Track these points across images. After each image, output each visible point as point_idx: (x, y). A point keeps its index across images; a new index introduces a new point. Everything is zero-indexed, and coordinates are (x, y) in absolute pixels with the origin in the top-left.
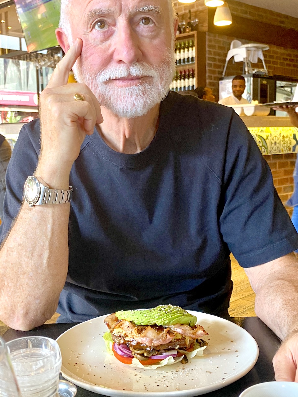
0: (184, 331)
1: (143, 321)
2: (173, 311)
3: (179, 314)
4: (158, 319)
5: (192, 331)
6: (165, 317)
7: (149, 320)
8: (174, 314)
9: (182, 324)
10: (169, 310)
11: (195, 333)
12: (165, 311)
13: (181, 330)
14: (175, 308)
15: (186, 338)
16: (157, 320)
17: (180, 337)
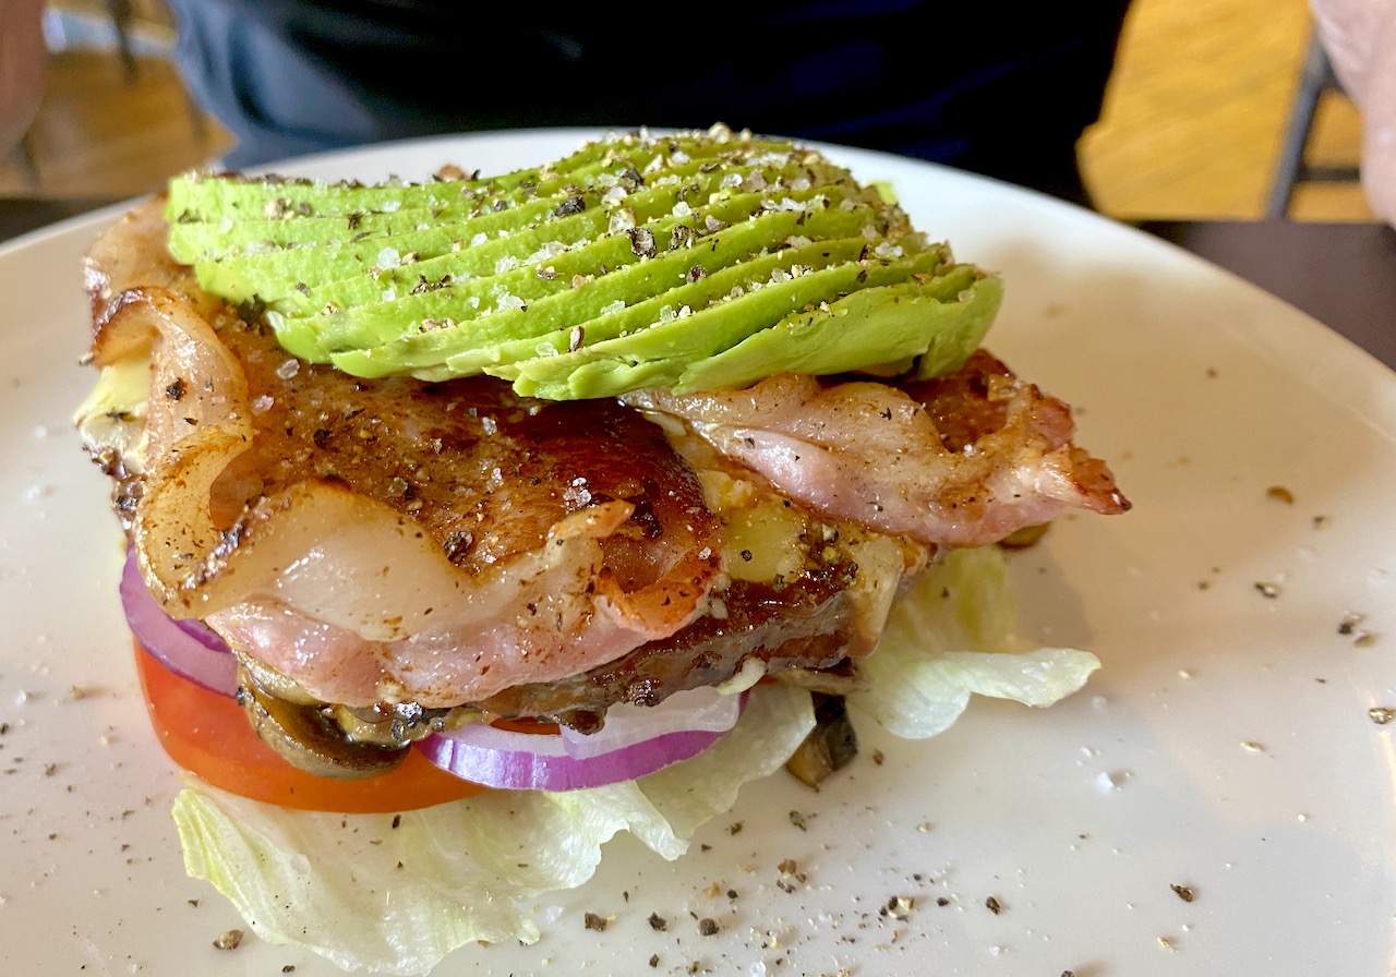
0: (848, 463)
1: (351, 329)
2: (730, 217)
3: (804, 260)
4: (512, 329)
5: (937, 471)
6: (616, 311)
7: (412, 332)
8: (740, 266)
9: (831, 382)
10: (682, 211)
11: (980, 482)
12: (639, 215)
13: (813, 457)
14: (769, 175)
15: (865, 570)
16: (511, 345)
17: (780, 559)
